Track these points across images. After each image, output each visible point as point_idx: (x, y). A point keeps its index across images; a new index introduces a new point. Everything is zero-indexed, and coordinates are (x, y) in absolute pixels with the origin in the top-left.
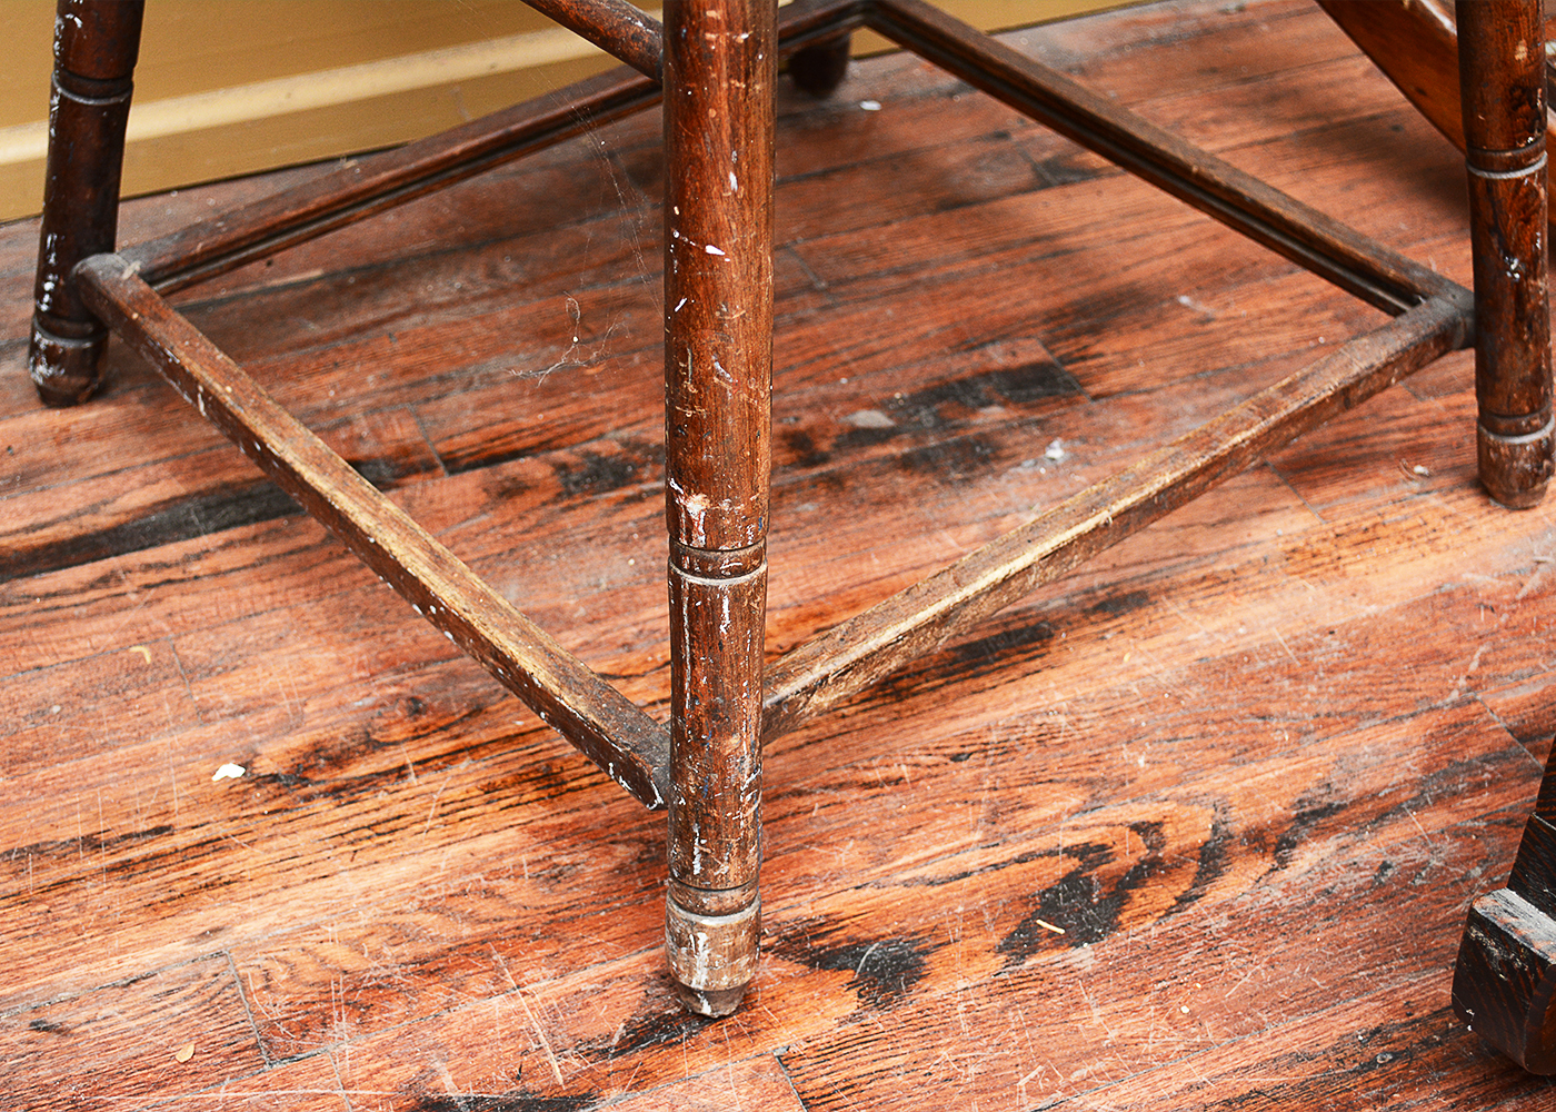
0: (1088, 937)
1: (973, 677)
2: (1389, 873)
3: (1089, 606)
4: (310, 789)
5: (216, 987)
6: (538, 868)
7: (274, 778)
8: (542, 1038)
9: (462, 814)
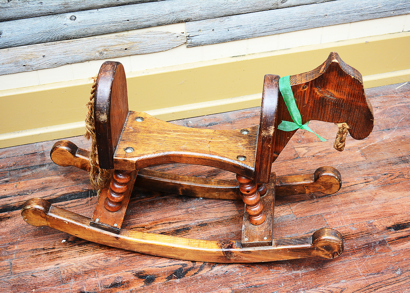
0: (180, 278)
1: (176, 235)
2: (227, 272)
3: (198, 225)
4: (76, 244)
5: (57, 272)
6: (105, 259)
7: (71, 242)
8: (99, 284)
9: (96, 250)
